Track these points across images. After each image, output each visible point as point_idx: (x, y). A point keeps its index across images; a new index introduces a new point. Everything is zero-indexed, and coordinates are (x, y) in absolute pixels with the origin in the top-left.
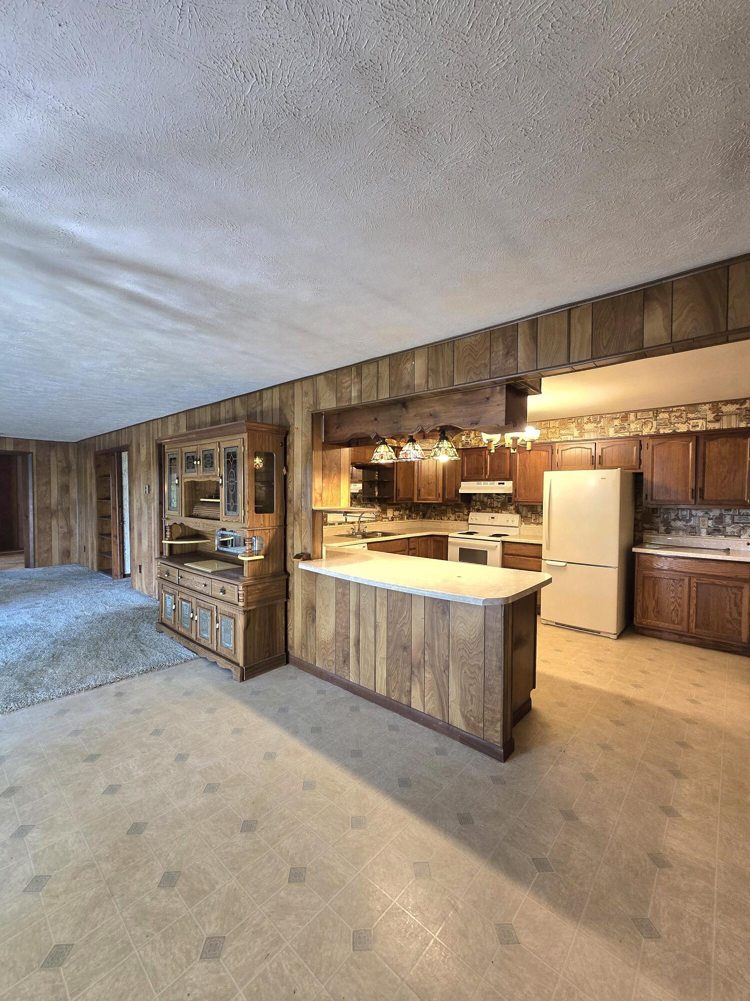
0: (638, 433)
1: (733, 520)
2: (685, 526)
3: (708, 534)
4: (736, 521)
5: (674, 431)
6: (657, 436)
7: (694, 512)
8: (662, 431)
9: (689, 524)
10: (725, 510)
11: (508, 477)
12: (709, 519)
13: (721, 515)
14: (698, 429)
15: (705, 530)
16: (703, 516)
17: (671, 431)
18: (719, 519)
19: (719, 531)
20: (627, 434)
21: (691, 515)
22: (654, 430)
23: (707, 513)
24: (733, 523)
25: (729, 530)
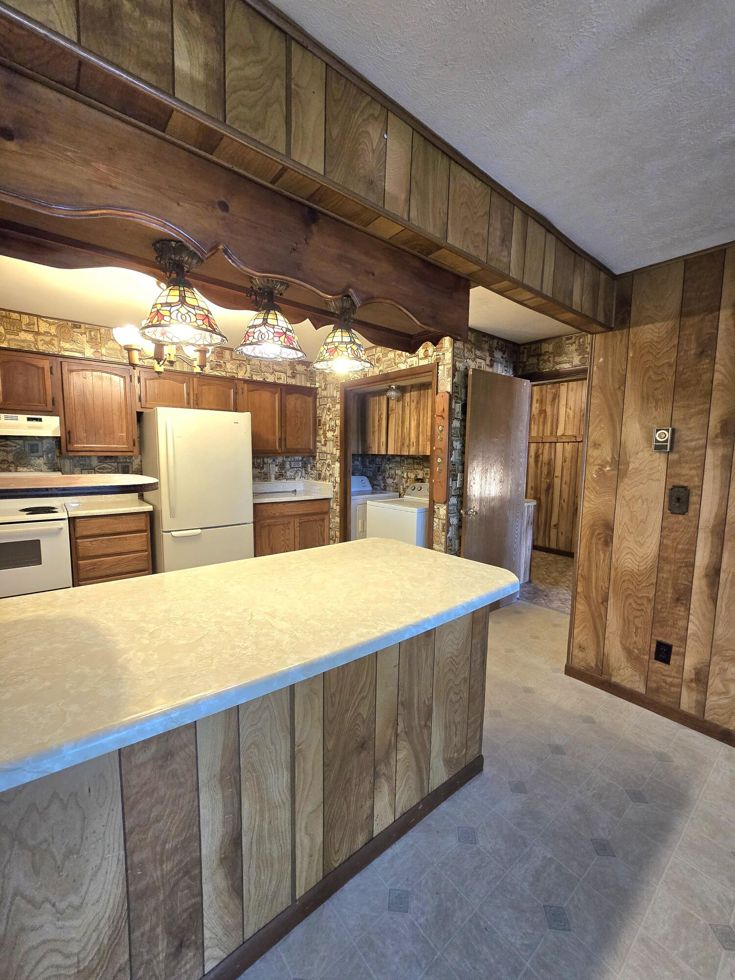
0: (234, 375)
1: (291, 466)
2: (259, 473)
3: (276, 479)
4: (292, 466)
5: (264, 379)
6: (249, 382)
7: (265, 460)
8: (255, 378)
9: (262, 471)
10: (286, 457)
11: (50, 407)
12: (276, 466)
13: (284, 461)
14: (281, 382)
15: (274, 476)
16: (272, 464)
17: (262, 379)
18: (282, 466)
19: (282, 475)
20: (224, 374)
21: (264, 463)
22: (248, 374)
23: (274, 460)
24: (291, 468)
25: (288, 474)
